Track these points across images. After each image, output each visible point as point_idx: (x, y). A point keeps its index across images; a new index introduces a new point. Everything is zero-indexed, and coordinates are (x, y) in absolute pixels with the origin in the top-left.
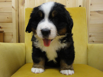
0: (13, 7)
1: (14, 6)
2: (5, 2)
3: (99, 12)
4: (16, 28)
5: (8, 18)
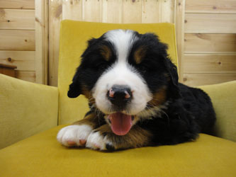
0: (37, 20)
1: (40, 18)
2: (22, 8)
3: (199, 35)
4: (43, 62)
5: (26, 41)
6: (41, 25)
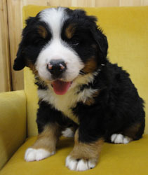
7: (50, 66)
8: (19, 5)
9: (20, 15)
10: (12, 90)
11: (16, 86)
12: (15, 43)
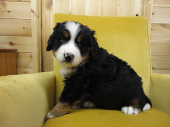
2: (19, 1)
5: (24, 28)
6: (36, 16)
7: (66, 56)
8: (50, 14)
9: (50, 21)
10: (42, 71)
11: (45, 68)
12: (46, 40)
